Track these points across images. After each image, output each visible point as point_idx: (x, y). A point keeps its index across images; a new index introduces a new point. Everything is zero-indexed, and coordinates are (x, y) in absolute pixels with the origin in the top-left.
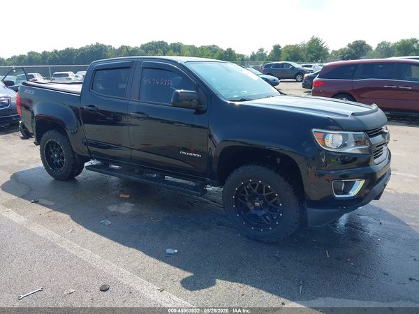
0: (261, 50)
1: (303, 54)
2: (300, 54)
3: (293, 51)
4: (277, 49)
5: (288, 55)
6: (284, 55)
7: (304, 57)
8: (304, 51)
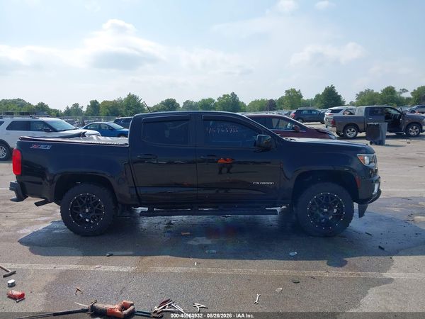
0: (76, 105)
1: (123, 110)
2: (119, 110)
3: (112, 107)
4: (94, 104)
5: (107, 110)
6: (103, 111)
7: (124, 113)
8: (122, 107)
